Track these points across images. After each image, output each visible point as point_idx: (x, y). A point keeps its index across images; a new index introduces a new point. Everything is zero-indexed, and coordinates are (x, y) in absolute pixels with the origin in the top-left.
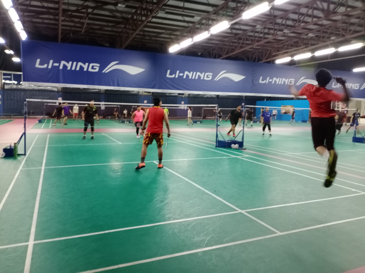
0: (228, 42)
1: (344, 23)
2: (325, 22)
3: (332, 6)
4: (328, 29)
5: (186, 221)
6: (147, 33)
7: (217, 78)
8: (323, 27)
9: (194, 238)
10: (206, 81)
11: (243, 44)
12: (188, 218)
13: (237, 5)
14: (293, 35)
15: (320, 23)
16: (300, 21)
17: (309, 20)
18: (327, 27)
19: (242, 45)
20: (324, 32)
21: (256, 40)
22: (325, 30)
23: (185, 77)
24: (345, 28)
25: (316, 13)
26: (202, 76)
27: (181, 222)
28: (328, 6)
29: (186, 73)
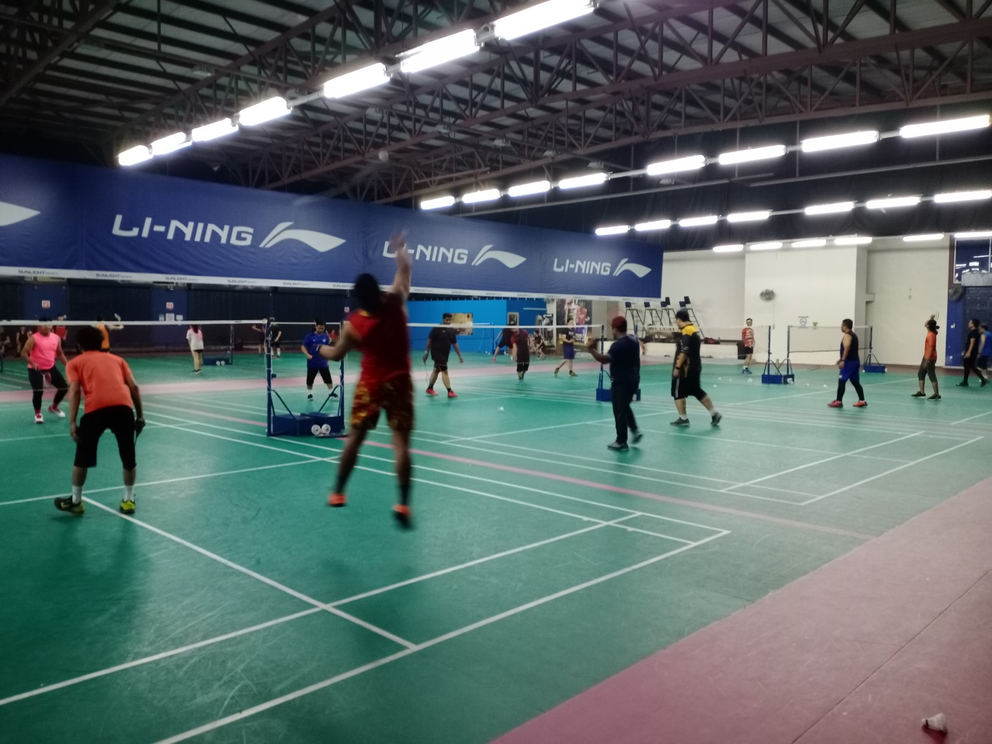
0: (297, 142)
1: (574, 117)
2: (533, 112)
3: (545, 76)
4: (538, 129)
5: (171, 656)
6: (44, 99)
7: (269, 242)
8: (529, 124)
9: (194, 697)
10: (235, 247)
11: (337, 149)
12: (177, 647)
13: (313, 47)
14: (459, 136)
15: (522, 112)
16: (474, 104)
17: (496, 103)
18: (536, 123)
19: (336, 153)
20: (531, 135)
21: (370, 143)
22: (534, 131)
23: (170, 236)
24: (577, 128)
25: (510, 87)
26: (223, 234)
27: (157, 662)
28: (537, 75)
29: (174, 224)
